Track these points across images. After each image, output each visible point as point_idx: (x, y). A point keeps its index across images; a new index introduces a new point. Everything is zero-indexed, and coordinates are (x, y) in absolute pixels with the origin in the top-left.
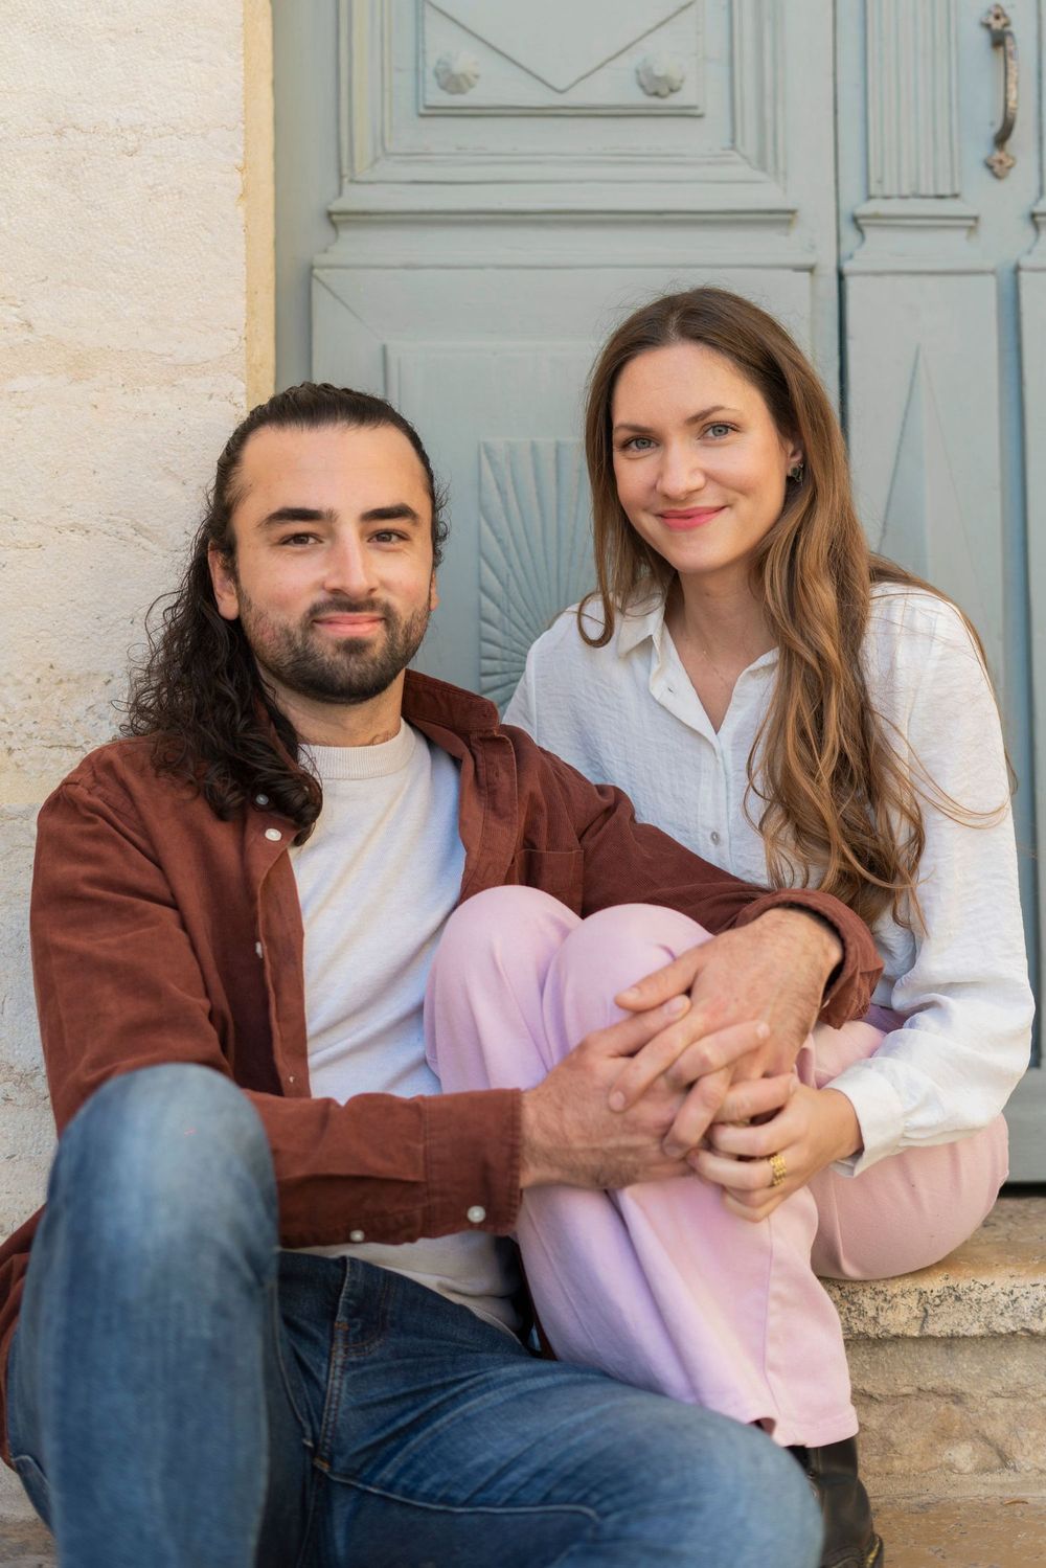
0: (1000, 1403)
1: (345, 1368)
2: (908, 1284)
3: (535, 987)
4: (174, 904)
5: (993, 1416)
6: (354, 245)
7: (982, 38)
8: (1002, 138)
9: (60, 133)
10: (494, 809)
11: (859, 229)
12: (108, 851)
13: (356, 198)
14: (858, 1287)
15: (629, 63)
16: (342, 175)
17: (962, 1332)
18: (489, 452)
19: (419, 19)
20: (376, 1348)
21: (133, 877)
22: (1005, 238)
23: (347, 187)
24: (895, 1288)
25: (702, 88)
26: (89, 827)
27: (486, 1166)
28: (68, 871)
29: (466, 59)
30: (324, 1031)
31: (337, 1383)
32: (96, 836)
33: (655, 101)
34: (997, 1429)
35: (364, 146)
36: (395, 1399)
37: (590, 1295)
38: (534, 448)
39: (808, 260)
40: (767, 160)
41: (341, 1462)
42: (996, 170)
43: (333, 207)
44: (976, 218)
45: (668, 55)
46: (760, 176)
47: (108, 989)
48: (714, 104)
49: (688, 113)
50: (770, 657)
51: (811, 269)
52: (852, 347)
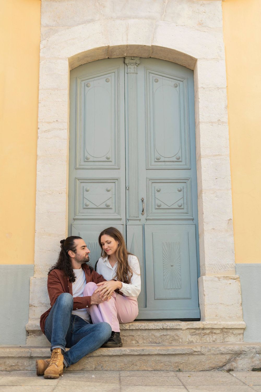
0: (137, 337)
1: (75, 324)
2: (128, 324)
3: (93, 290)
4: (61, 283)
5: (137, 338)
6: (76, 222)
7: (141, 201)
8: (143, 211)
9: (48, 213)
10: (88, 275)
11: (128, 220)
12: (54, 279)
13: (76, 217)
14: (123, 324)
15: (105, 203)
16: (75, 215)
17: (133, 329)
18: (90, 243)
19: (83, 199)
20: (77, 322)
21: (57, 281)
22: (143, 221)
23: (76, 216)
24: (127, 324)
25: (112, 206)
26: (52, 277)
27: (88, 302)
28: (51, 281)
29: (88, 203)
30: (74, 294)
31: (74, 325)
32: (53, 277)
33: (107, 207)
34: (137, 339)
35: (77, 212)
36: (78, 327)
37: (96, 318)
38: (94, 243)
39: (123, 224)
40: (119, 213)
41: (73, 332)
42: (142, 214)
43: (74, 218)
44: (140, 219)
45: (109, 203)
46: (118, 215)
47: (55, 290)
48: (113, 208)
49: (111, 209)
50: (117, 262)
51: (123, 225)
52: (127, 232)
